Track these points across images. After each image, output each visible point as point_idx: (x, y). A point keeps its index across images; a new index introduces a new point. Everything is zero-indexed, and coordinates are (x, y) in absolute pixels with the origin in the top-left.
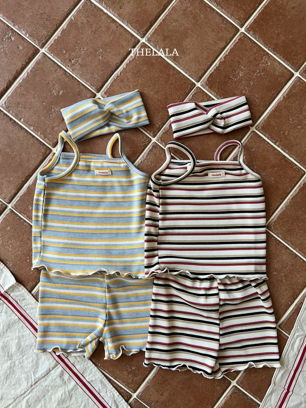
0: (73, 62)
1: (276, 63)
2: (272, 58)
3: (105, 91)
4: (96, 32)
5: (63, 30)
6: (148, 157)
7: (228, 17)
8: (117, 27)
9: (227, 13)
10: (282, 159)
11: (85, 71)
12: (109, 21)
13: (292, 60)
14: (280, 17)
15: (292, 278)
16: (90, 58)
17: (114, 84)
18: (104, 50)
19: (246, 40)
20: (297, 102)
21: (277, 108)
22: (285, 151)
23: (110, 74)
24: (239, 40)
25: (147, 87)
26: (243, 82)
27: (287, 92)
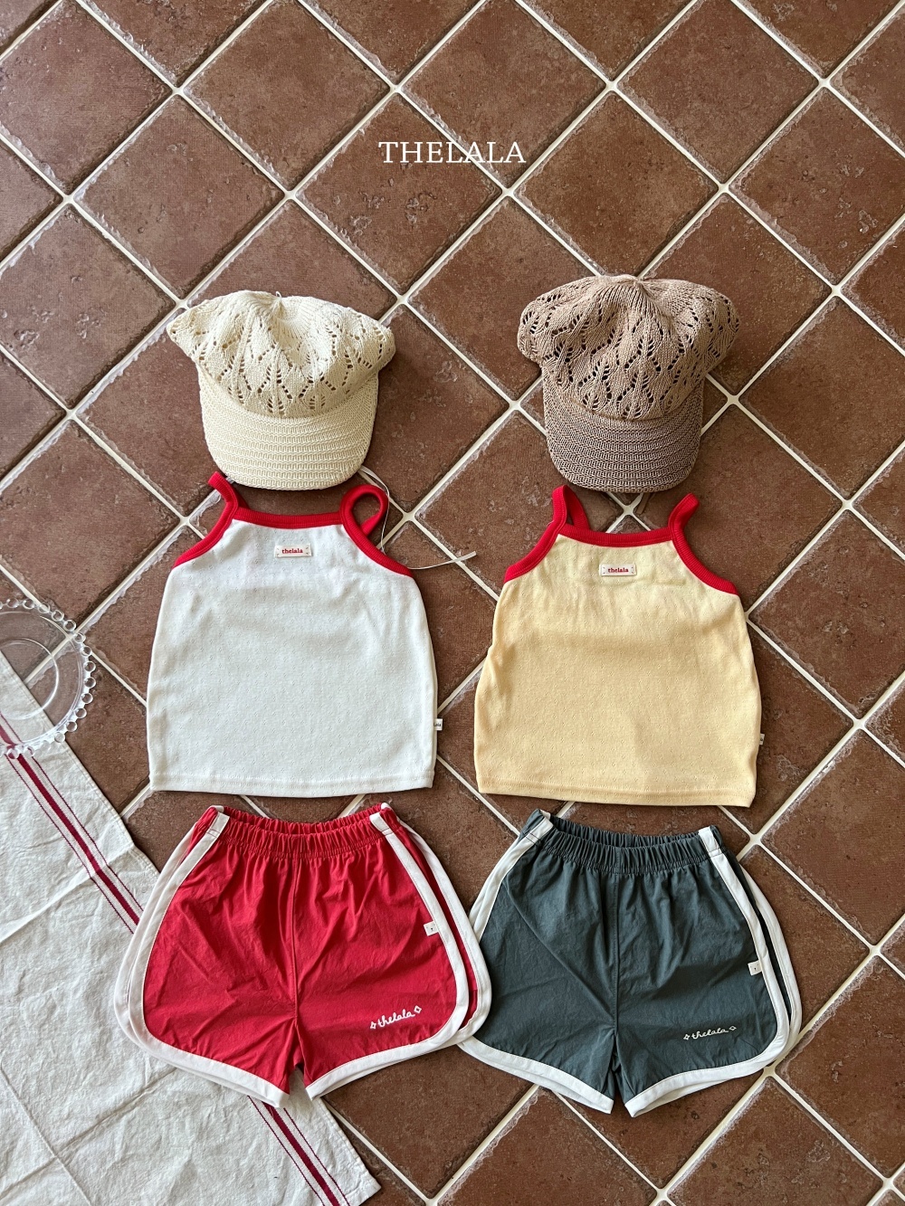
0: (22, 338)
1: (471, 379)
2: (462, 367)
3: (87, 406)
4: (81, 279)
5: (8, 269)
6: (168, 558)
7: (375, 269)
8: (128, 272)
9: (373, 261)
10: (466, 588)
11: (45, 361)
12: (112, 258)
13: (506, 375)
14: (489, 279)
15: (466, 857)
16: (62, 333)
17: (108, 392)
18: (93, 318)
19: (408, 322)
20: (510, 467)
23: (102, 370)
24: (393, 321)
25: (180, 406)
26: (395, 414)
27: (488, 443)
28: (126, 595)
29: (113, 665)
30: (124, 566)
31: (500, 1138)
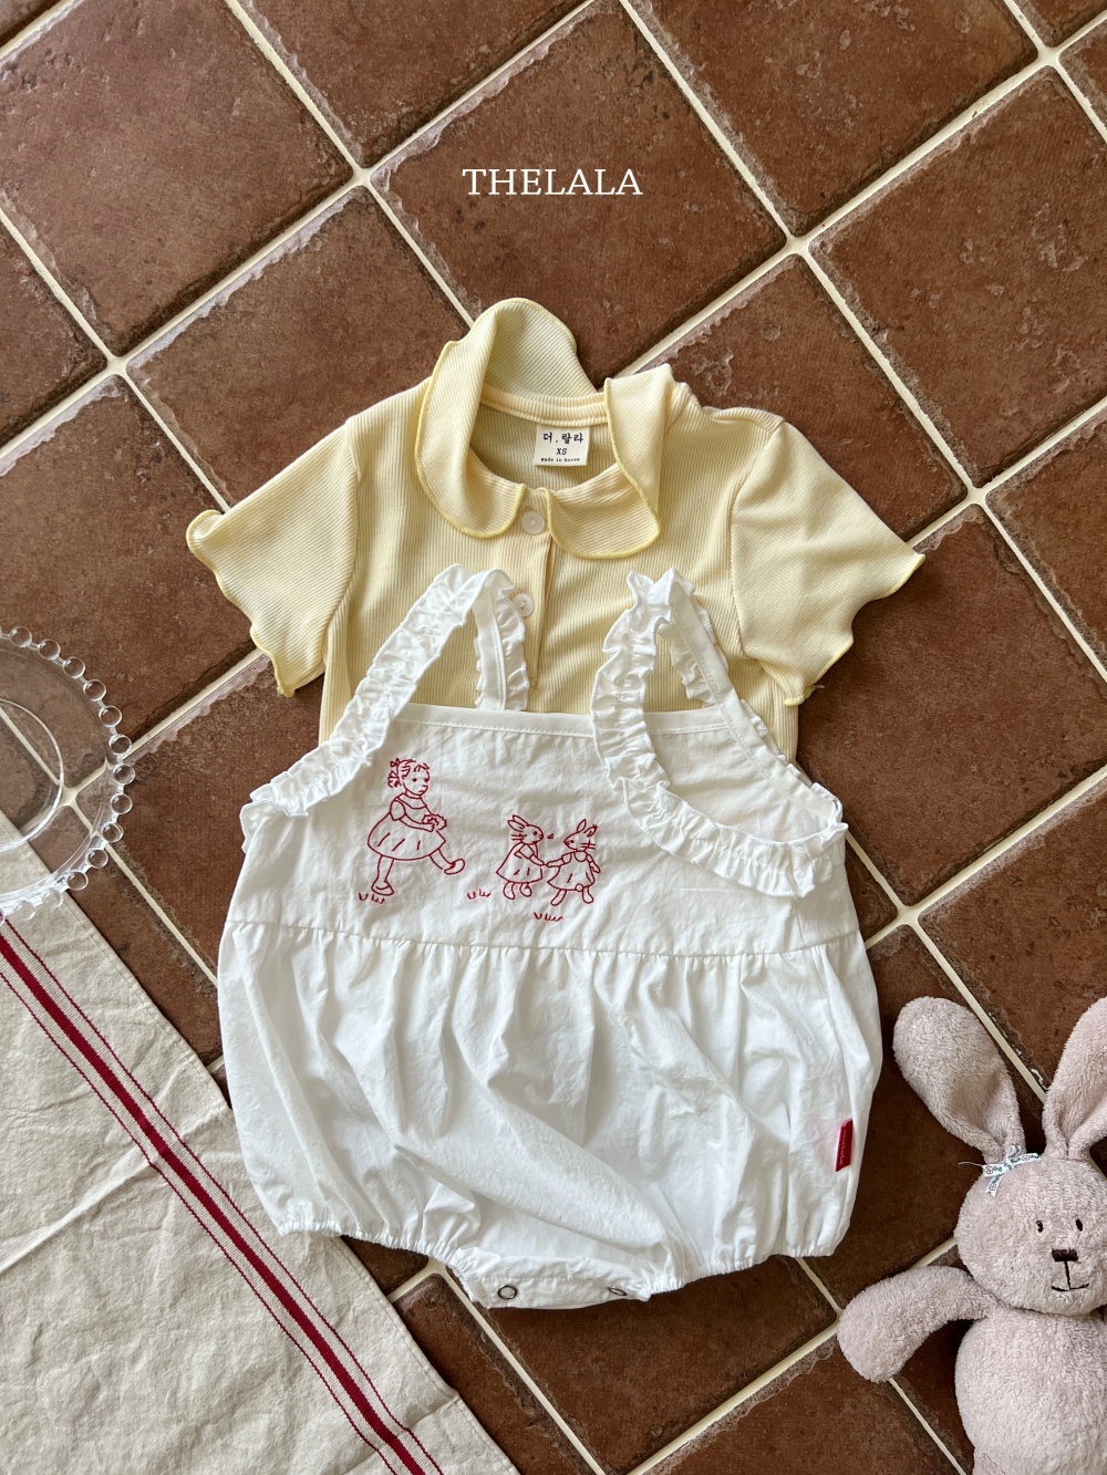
10: (883, 408)
20: (1019, 178)
21: (925, 181)
22: (905, 376)
26: (812, 25)
27: (985, 121)
28: (230, 304)
29: (186, 436)
30: (232, 245)
31: (754, 1403)
